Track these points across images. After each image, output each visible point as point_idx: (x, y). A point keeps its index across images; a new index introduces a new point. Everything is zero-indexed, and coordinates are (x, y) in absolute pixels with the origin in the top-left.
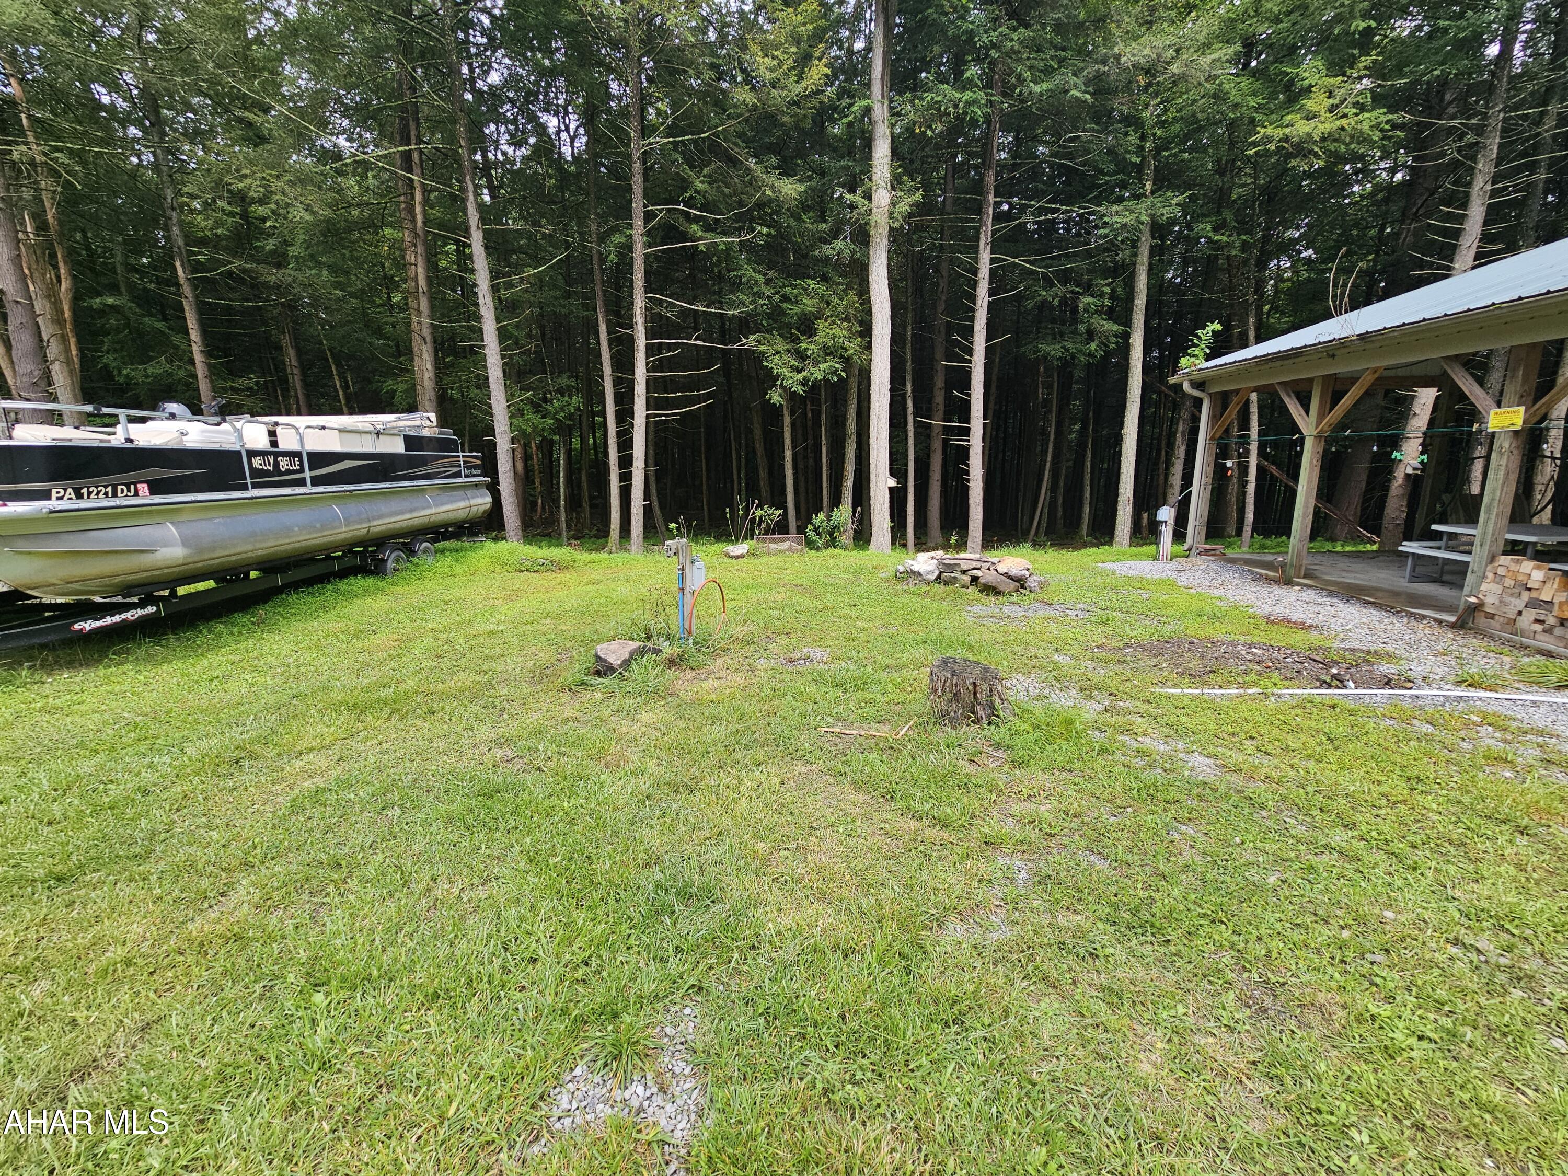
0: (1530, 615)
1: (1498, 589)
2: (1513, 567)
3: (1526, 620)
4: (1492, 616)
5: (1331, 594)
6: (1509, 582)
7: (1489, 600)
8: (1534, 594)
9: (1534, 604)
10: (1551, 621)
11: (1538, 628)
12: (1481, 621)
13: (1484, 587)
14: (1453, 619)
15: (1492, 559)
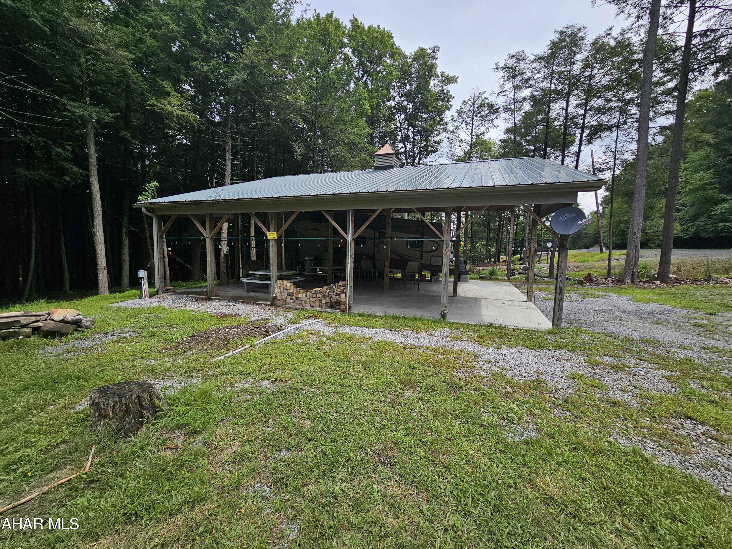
0: (289, 298)
1: (279, 291)
2: (282, 283)
3: (288, 300)
4: (279, 300)
5: (229, 301)
6: (282, 288)
7: (278, 295)
8: (289, 291)
9: (289, 294)
10: (294, 298)
11: (291, 301)
12: (277, 302)
13: (276, 291)
14: (269, 303)
15: (276, 282)
